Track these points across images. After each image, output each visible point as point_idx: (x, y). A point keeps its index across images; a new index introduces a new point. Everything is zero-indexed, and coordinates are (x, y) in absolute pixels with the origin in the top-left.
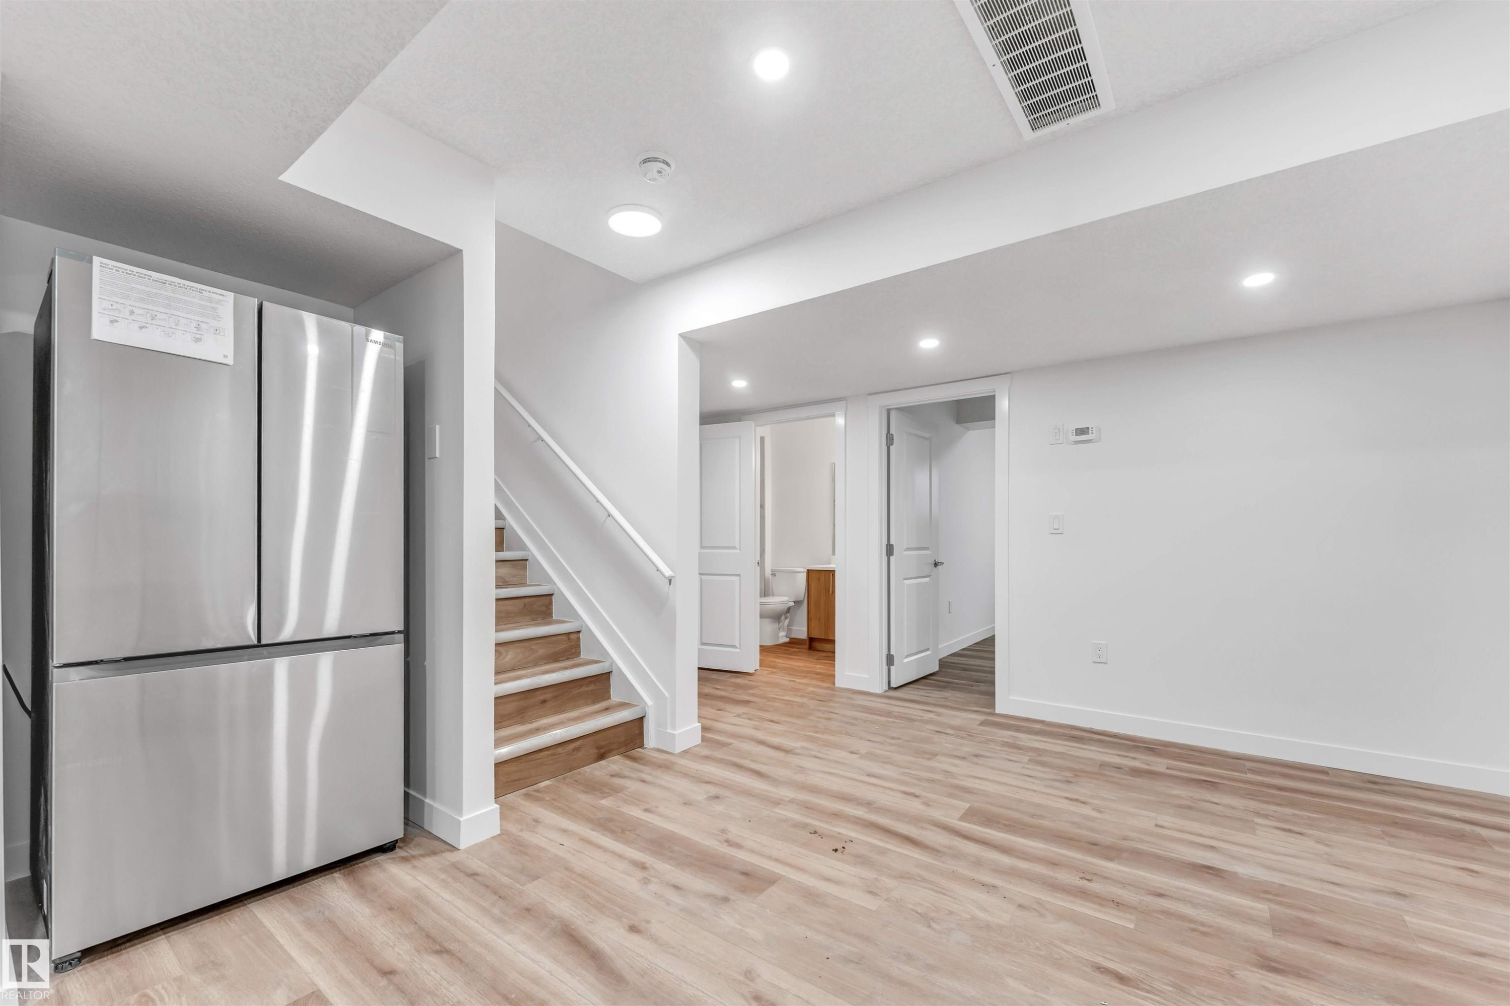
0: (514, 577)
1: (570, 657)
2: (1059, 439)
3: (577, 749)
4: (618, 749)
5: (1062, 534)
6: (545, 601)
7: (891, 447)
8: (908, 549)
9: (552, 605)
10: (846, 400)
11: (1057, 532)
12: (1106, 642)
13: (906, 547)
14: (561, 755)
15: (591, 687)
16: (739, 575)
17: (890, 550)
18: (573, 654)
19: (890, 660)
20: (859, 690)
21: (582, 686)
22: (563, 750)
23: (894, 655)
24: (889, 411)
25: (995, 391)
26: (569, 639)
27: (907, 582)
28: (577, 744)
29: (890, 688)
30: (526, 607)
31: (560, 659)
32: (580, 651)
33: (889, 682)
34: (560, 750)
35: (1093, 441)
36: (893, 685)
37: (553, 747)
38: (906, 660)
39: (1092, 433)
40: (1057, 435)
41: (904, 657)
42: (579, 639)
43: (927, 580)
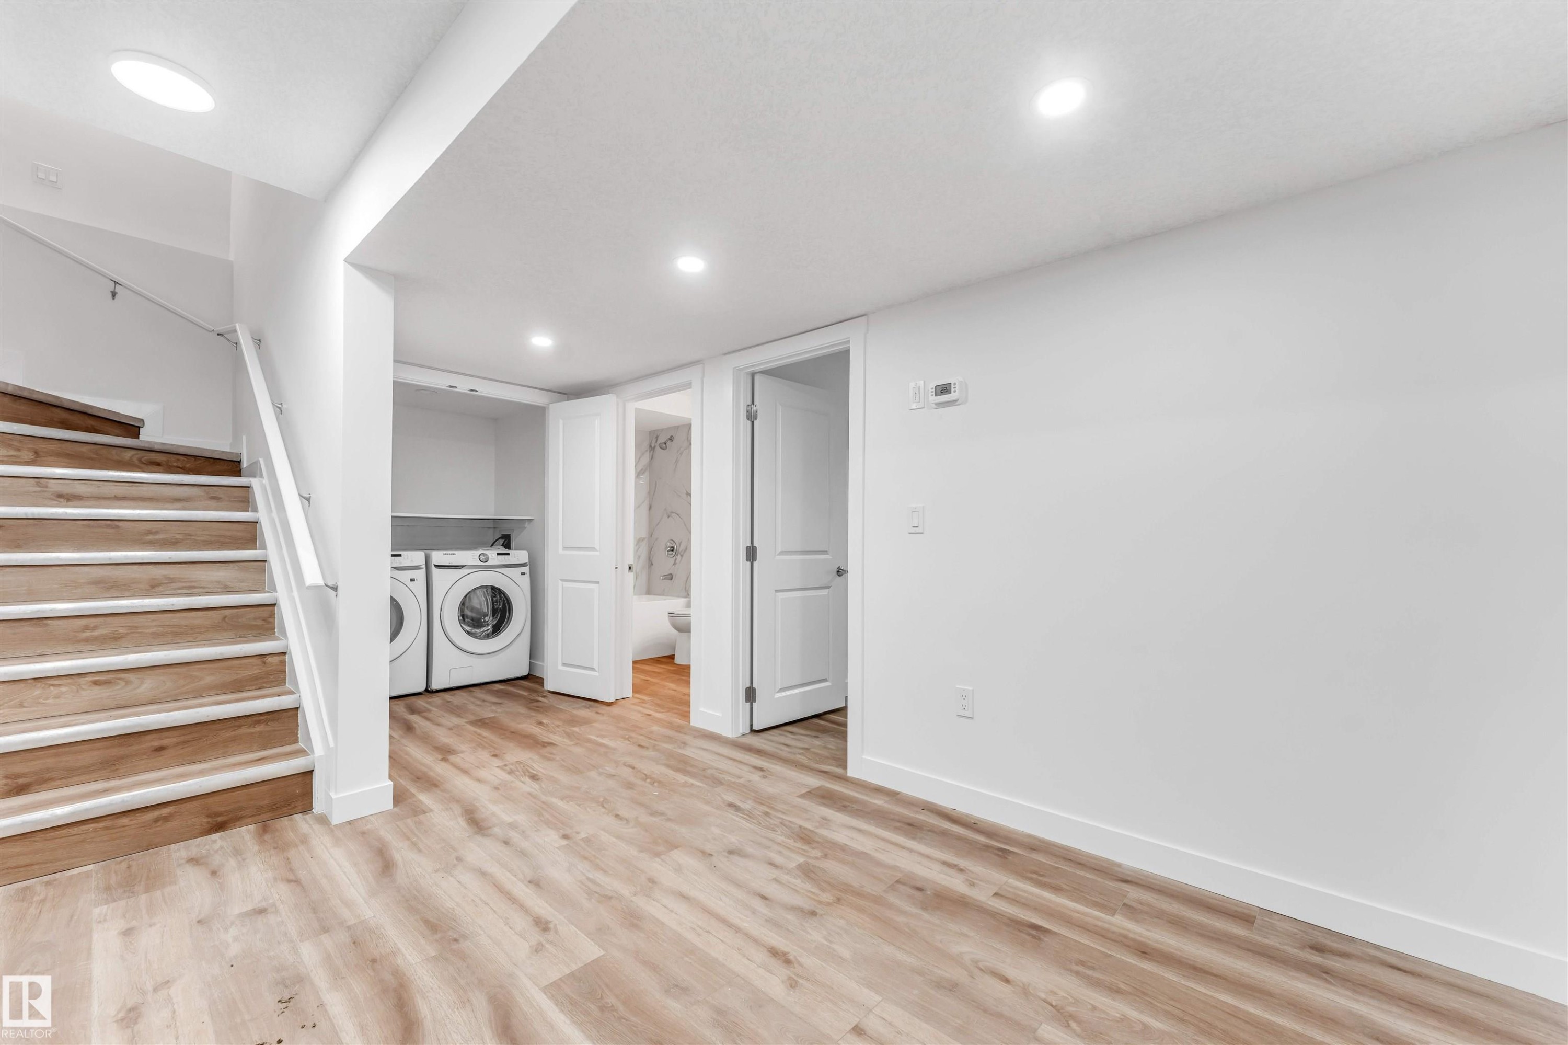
0: (242, 582)
1: (264, 685)
2: (919, 402)
3: (166, 819)
4: (255, 815)
5: (922, 533)
6: (264, 612)
7: (755, 422)
8: (782, 553)
9: (275, 618)
10: (704, 364)
11: (916, 531)
12: (970, 688)
13: (780, 551)
14: (127, 828)
15: (259, 728)
16: (598, 583)
17: (751, 554)
18: (272, 681)
19: (751, 695)
20: (712, 733)
21: (240, 726)
22: (131, 820)
23: (756, 688)
24: (753, 375)
25: (848, 342)
26: (265, 663)
27: (780, 595)
28: (165, 811)
29: (753, 731)
30: (227, 619)
31: (247, 689)
32: (285, 679)
33: (751, 725)
34: (125, 821)
35: (957, 403)
36: (755, 727)
37: (109, 818)
38: (778, 695)
39: (955, 391)
40: (918, 397)
41: (777, 690)
42: (283, 663)
43: (824, 592)
